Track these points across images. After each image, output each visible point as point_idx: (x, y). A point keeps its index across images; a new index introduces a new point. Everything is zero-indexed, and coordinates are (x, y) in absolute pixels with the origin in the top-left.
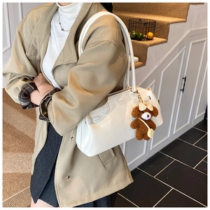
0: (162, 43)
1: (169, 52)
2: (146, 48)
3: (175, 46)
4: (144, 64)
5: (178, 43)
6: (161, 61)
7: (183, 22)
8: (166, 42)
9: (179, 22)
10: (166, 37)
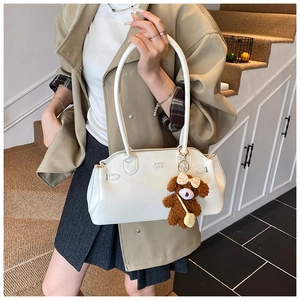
0: (260, 67)
1: (269, 81)
2: (239, 72)
3: (277, 73)
4: (236, 93)
5: (281, 69)
6: (258, 92)
7: (288, 42)
8: (266, 66)
9: (284, 42)
10: (266, 60)
